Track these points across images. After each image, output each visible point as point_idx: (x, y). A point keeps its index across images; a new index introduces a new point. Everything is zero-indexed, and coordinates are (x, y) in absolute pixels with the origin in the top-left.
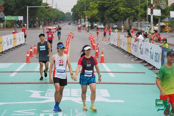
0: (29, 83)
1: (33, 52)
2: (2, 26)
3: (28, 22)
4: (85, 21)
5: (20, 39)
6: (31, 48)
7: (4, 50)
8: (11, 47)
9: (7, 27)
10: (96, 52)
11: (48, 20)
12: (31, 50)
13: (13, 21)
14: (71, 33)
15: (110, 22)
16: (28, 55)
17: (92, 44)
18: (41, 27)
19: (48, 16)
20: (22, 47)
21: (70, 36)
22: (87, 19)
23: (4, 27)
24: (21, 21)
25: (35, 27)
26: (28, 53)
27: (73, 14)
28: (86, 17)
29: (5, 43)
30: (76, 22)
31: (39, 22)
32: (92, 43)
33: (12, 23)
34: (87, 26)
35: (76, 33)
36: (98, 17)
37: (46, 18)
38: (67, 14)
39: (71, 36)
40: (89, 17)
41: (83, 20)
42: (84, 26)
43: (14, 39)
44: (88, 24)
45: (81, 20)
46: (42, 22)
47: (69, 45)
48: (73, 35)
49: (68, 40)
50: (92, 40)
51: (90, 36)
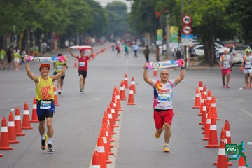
4: (181, 34)
10: (220, 157)
11: (38, 33)
14: (125, 83)
17: (207, 127)
19: (38, 17)
21: (122, 94)
22: (187, 29)
27: (134, 8)
28: (187, 19)
32: (204, 120)
36: (233, 20)
37: (30, 27)
38: (110, 7)
39: (123, 96)
40: (198, 18)
41: (173, 30)
45: (164, 34)
46: (11, 41)
47: (115, 130)
48: (131, 92)
49: (113, 111)
50: (205, 108)
51: (199, 95)
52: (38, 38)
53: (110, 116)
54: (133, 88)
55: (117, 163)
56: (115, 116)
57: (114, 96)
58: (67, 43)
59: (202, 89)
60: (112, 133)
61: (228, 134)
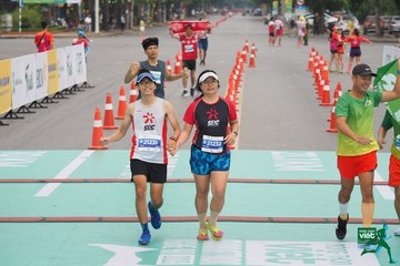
0: (100, 220)
1: (115, 115)
2: (10, 25)
3: (97, 9)
4: (294, 5)
5: (69, 67)
6: (108, 101)
7: (15, 107)
8: (39, 95)
9: (26, 26)
12: (109, 107)
13: (45, 5)
14: (246, 48)
15: (383, 11)
16: (99, 124)
17: (320, 87)
18: (142, 28)
20: (79, 96)
21: (244, 57)
22: (300, 1)
23: (15, 29)
24: (75, 5)
25: (122, 26)
26: (97, 118)
29: (19, 82)
30: (264, 8)
31: (136, 11)
32: (317, 81)
33: (45, 14)
34: (302, 22)
35: (263, 48)
39: (245, 59)
41: (287, 3)
42: (293, 24)
43: (52, 68)
44: (304, 17)
45: (280, 5)
46: (145, 10)
47: (239, 89)
48: (252, 56)
49: (237, 72)
50: (318, 71)
51: (312, 59)
52: (168, 7)
53: (235, 77)
54: (253, 52)
55: (242, 119)
56: (239, 76)
57: (237, 59)
58: (193, 12)
59: (314, 54)
60: (237, 92)
61: (340, 93)
